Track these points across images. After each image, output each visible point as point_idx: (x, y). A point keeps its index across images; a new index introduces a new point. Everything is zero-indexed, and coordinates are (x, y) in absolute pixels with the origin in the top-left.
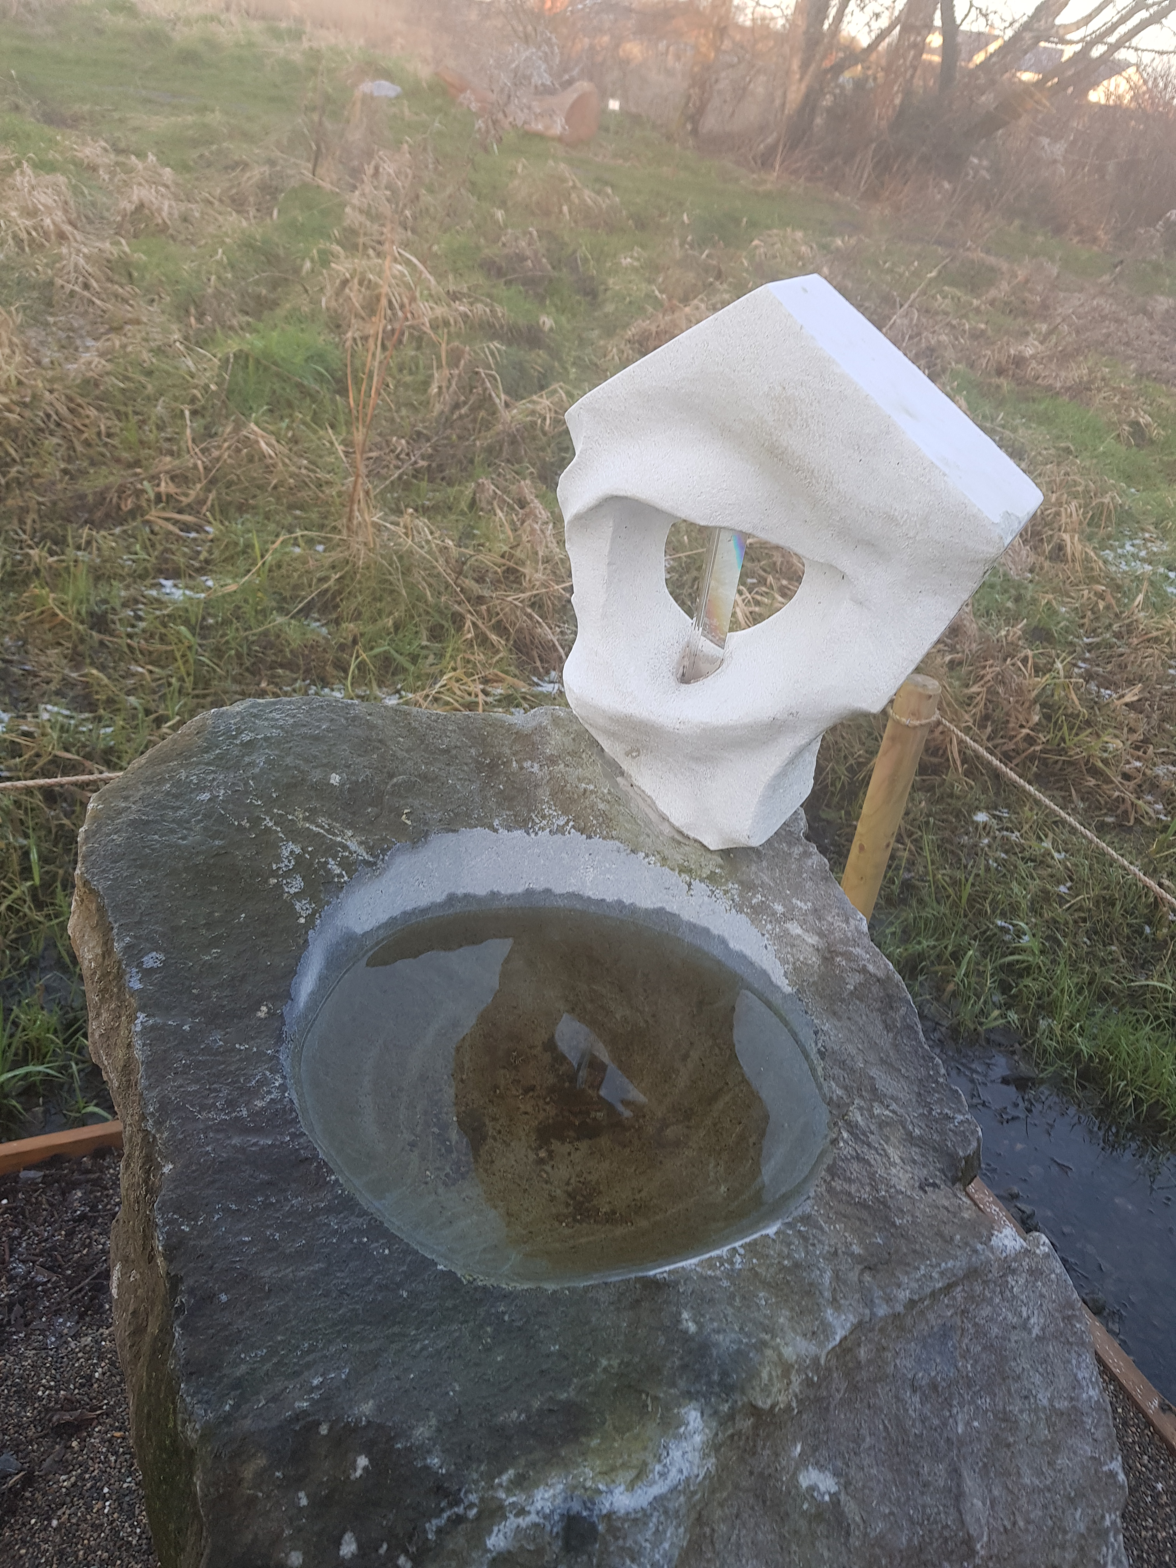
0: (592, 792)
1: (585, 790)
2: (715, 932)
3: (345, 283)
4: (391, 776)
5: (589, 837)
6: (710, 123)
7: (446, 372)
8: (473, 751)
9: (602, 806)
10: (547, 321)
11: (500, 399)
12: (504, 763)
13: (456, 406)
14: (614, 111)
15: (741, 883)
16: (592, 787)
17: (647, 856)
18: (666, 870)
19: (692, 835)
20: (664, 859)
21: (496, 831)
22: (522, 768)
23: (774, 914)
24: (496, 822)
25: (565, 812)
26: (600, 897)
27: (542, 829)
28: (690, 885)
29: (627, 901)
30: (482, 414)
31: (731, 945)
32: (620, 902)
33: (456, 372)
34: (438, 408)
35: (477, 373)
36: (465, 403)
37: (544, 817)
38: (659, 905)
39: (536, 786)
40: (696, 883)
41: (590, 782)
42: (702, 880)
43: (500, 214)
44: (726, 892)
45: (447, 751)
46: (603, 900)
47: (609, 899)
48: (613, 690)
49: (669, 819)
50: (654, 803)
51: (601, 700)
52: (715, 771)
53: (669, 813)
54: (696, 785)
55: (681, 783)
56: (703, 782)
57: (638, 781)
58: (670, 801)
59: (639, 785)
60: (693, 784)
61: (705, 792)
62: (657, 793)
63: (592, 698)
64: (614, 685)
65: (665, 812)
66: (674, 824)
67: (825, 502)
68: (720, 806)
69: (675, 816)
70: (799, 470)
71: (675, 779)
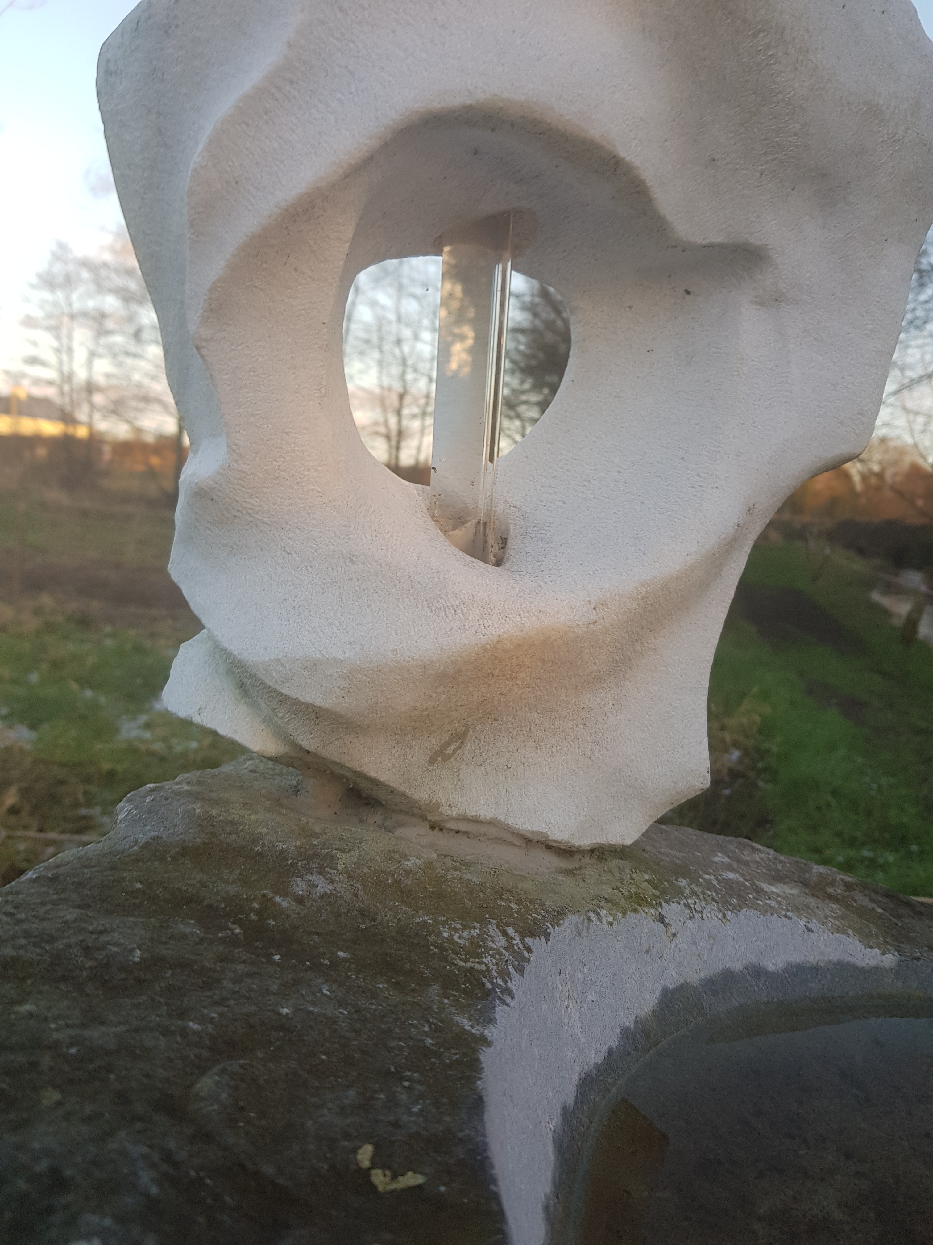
1: (420, 869)
18: (631, 917)
19: (588, 843)
20: (612, 902)
22: (300, 900)
48: (429, 614)
49: (549, 836)
50: (507, 828)
51: (415, 644)
52: (621, 690)
53: (544, 826)
54: (589, 738)
55: (552, 752)
56: (601, 723)
57: (455, 807)
58: (536, 803)
59: (460, 812)
60: (580, 740)
61: (609, 740)
62: (505, 803)
63: (394, 651)
64: (425, 603)
65: (535, 829)
66: (560, 838)
67: (789, 94)
68: (644, 749)
69: (557, 823)
70: (761, 31)
71: (537, 753)
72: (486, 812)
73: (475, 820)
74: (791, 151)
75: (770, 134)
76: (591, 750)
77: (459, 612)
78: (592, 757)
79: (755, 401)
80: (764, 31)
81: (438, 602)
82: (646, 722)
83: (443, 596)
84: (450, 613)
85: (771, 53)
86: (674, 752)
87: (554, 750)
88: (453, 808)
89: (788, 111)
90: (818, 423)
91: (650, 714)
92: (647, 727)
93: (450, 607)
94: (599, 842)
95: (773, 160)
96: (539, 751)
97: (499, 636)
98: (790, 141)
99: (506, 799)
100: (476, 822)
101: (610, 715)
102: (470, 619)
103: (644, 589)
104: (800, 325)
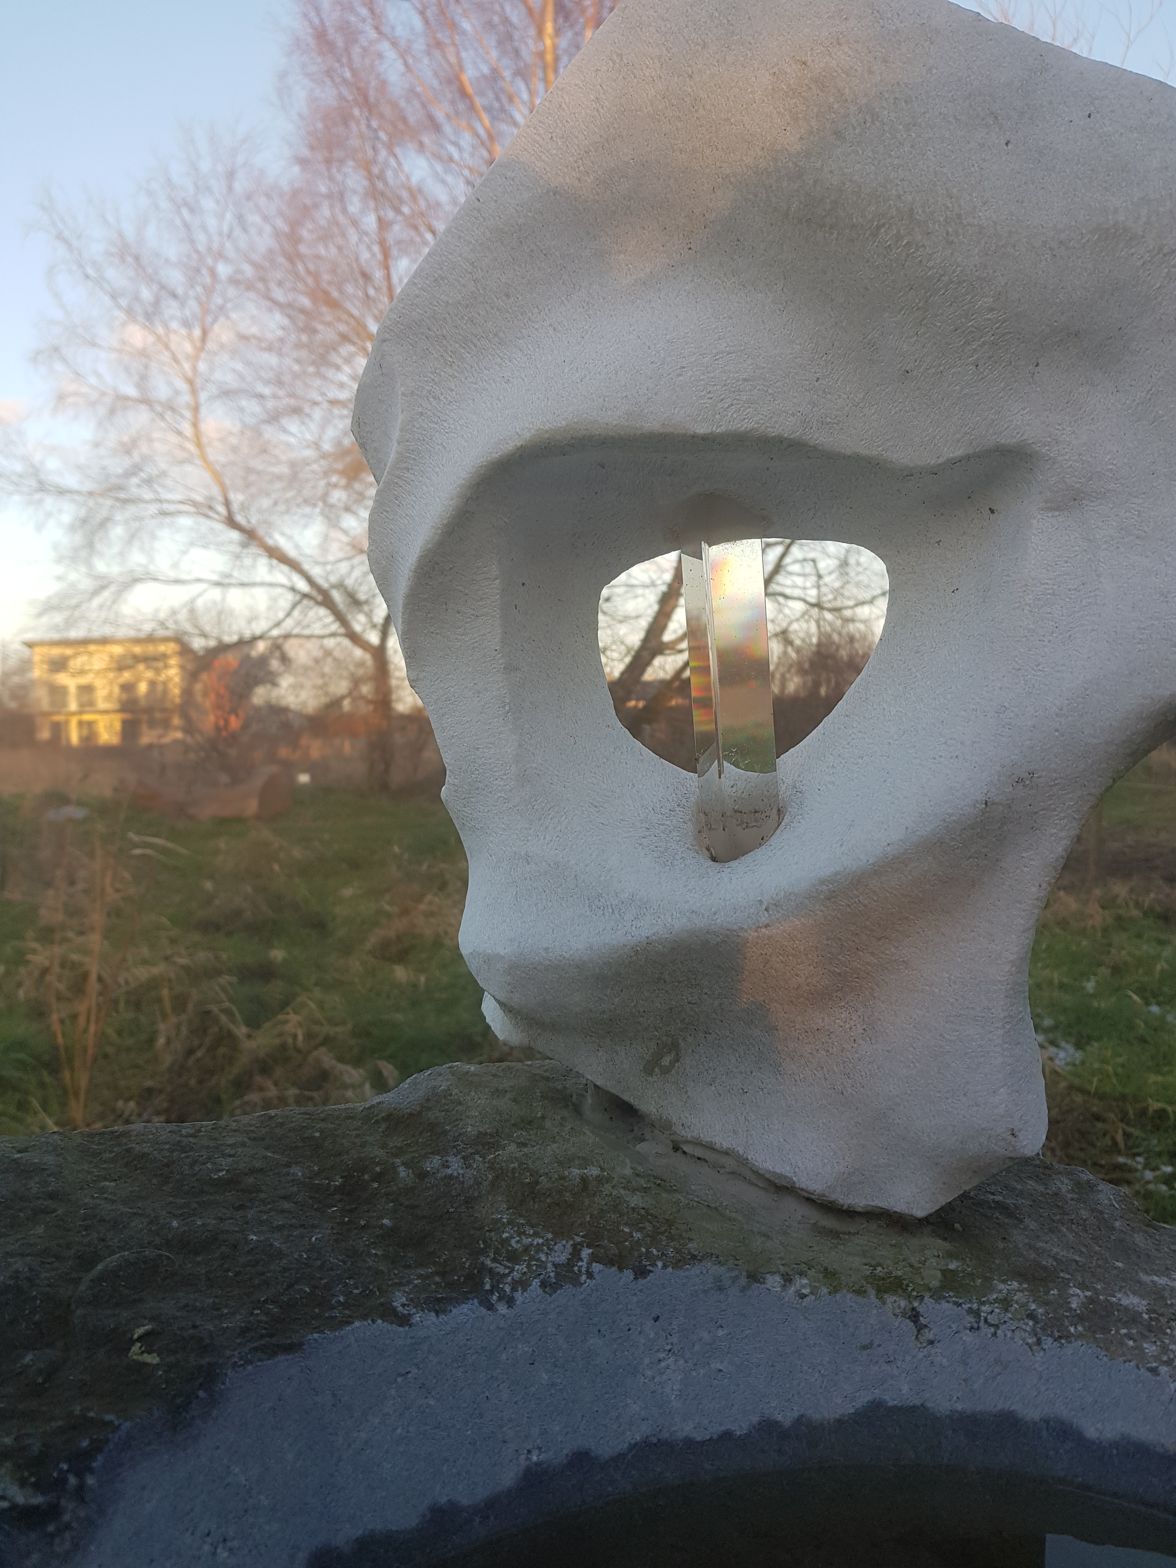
0: (599, 1180)
1: (584, 1180)
2: (1032, 1414)
3: (45, 971)
4: (87, 1262)
5: (641, 1273)
6: (397, 778)
7: (174, 1020)
8: (298, 1171)
9: (635, 1200)
10: (278, 954)
11: (241, 1031)
12: (377, 1178)
13: (190, 1052)
14: (305, 785)
15: (1020, 1275)
16: (594, 1171)
17: (788, 1280)
18: (848, 1299)
19: (859, 1201)
20: (829, 1274)
21: (404, 1320)
22: (422, 1175)
23: (1133, 1318)
24: (399, 1300)
25: (561, 1233)
26: (715, 1430)
27: (522, 1284)
28: (914, 1316)
29: (786, 1417)
30: (222, 1051)
31: (1091, 1432)
32: (768, 1427)
33: (184, 1017)
34: (168, 1060)
35: (208, 1012)
36: (200, 1046)
37: (514, 1257)
38: (864, 1398)
39: (469, 1202)
40: (928, 1307)
41: (585, 1163)
42: (937, 1295)
43: (208, 885)
44: (1005, 1303)
45: (231, 1182)
46: (727, 1435)
47: (740, 1427)
48: (588, 913)
49: (794, 1183)
50: (743, 1162)
51: (568, 943)
52: (872, 1012)
53: (788, 1168)
54: (835, 1067)
55: (796, 1081)
56: (849, 1051)
57: (689, 1127)
58: (782, 1140)
59: (695, 1134)
60: (825, 1070)
61: (863, 1073)
62: (745, 1133)
63: (546, 949)
64: (587, 902)
65: (778, 1171)
66: (811, 1188)
67: (954, 272)
68: (911, 1091)
69: (806, 1168)
70: (879, 227)
71: (777, 1079)
72: (723, 1141)
73: (710, 1147)
74: (997, 328)
75: (959, 321)
76: (842, 1084)
77: (616, 912)
78: (845, 1092)
79: (1044, 636)
80: (883, 225)
81: (599, 901)
82: (911, 1056)
83: (604, 895)
84: (608, 912)
85: (905, 242)
86: (954, 1101)
87: (797, 1078)
88: (687, 1129)
89: (964, 289)
90: (1140, 651)
91: (915, 1045)
92: (913, 1062)
93: (610, 907)
94: (879, 1205)
95: (981, 346)
96: (779, 1076)
97: (648, 938)
98: (989, 319)
99: (745, 1128)
100: (710, 1148)
101: (861, 1042)
102: (625, 918)
103: (825, 887)
104: (1114, 523)
